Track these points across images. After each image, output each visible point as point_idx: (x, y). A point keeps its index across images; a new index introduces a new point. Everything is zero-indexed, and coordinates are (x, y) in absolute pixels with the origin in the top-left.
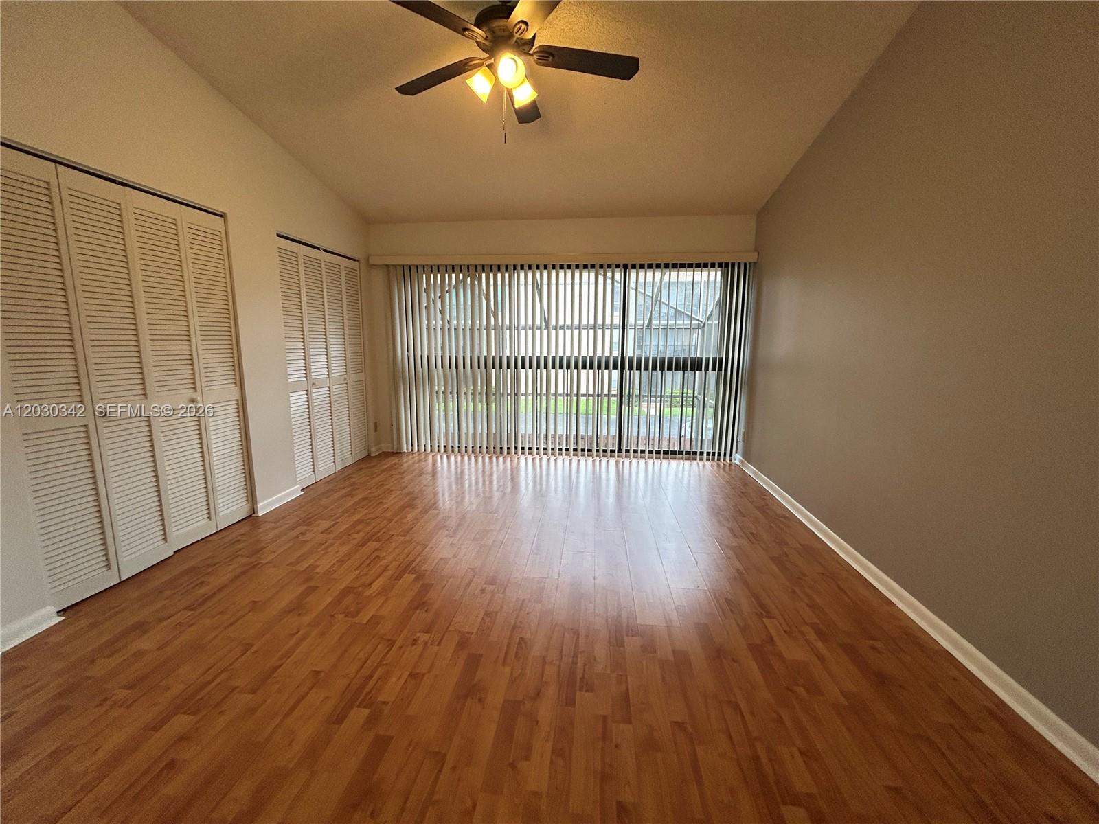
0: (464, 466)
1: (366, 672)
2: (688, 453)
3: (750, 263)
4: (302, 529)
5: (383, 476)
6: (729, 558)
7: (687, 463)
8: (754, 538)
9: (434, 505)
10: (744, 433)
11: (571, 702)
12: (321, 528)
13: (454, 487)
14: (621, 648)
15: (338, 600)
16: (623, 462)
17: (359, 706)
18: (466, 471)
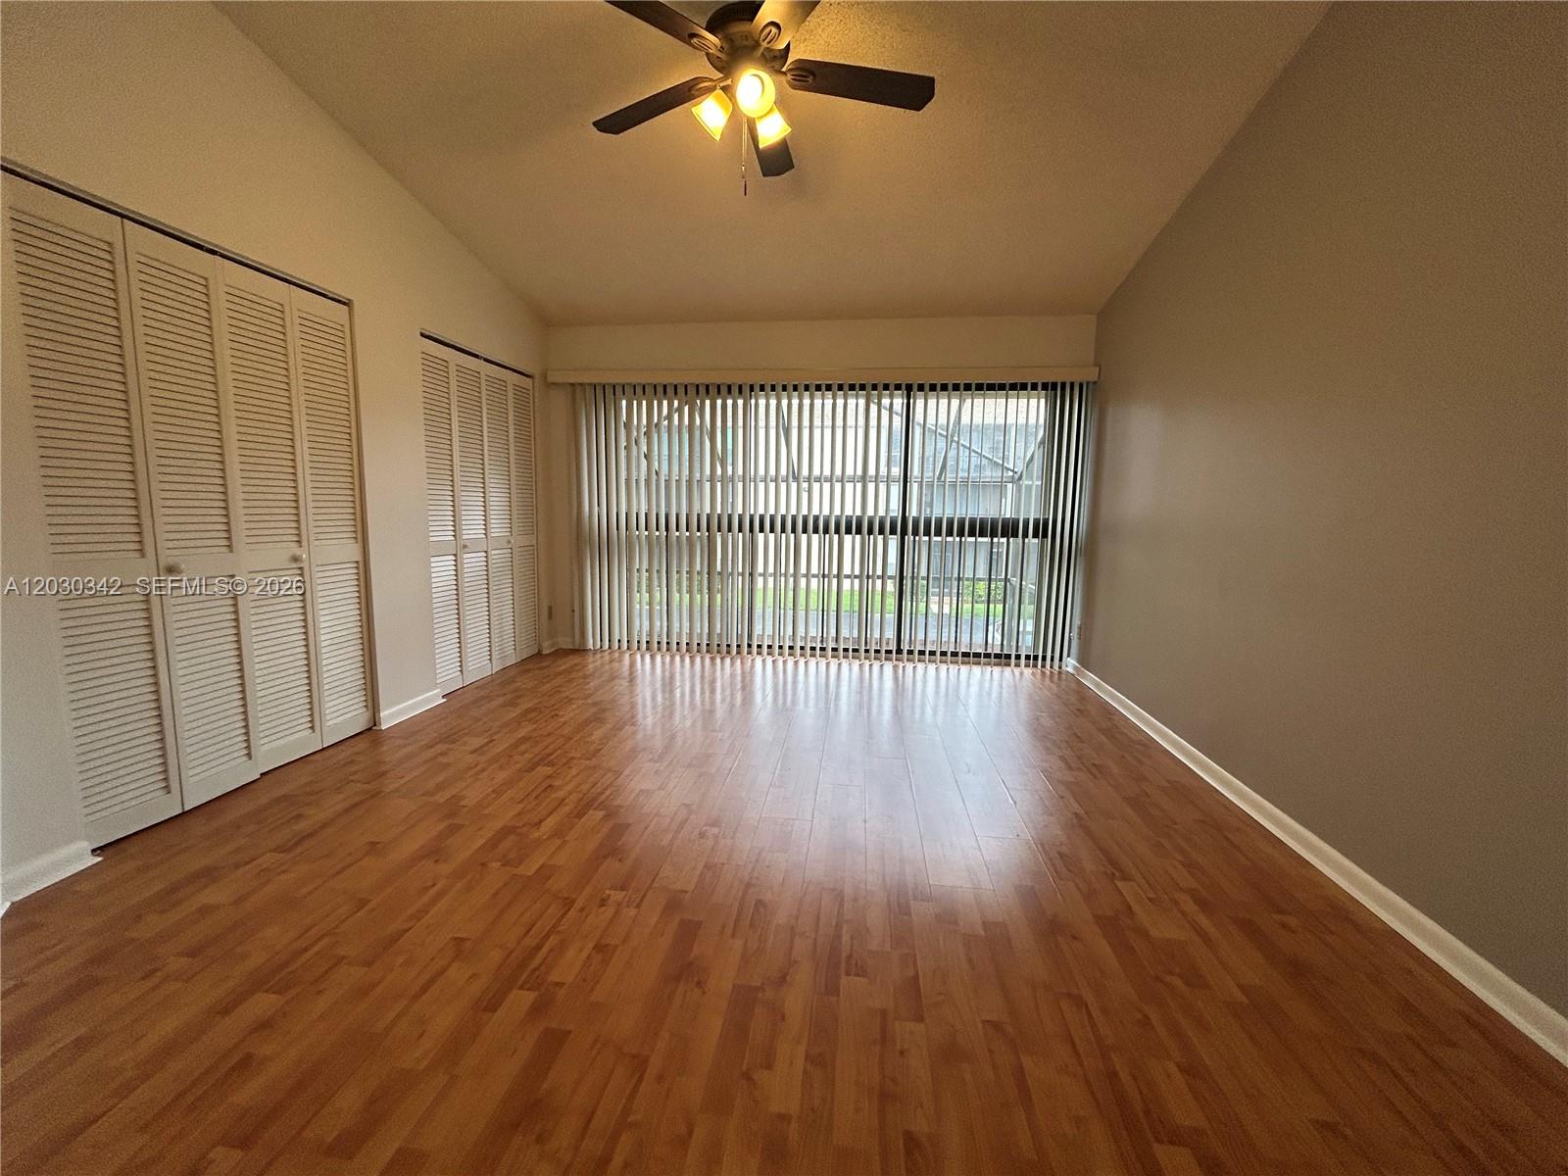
0: (675, 668)
1: (530, 941)
2: (997, 656)
3: (1088, 383)
4: (441, 748)
5: (557, 681)
6: (1062, 797)
7: (997, 670)
8: (1098, 771)
9: (632, 720)
10: (1080, 628)
11: (833, 989)
12: (469, 748)
13: (659, 699)
14: (905, 917)
15: (493, 843)
16: (904, 667)
17: (521, 988)
18: (678, 676)
